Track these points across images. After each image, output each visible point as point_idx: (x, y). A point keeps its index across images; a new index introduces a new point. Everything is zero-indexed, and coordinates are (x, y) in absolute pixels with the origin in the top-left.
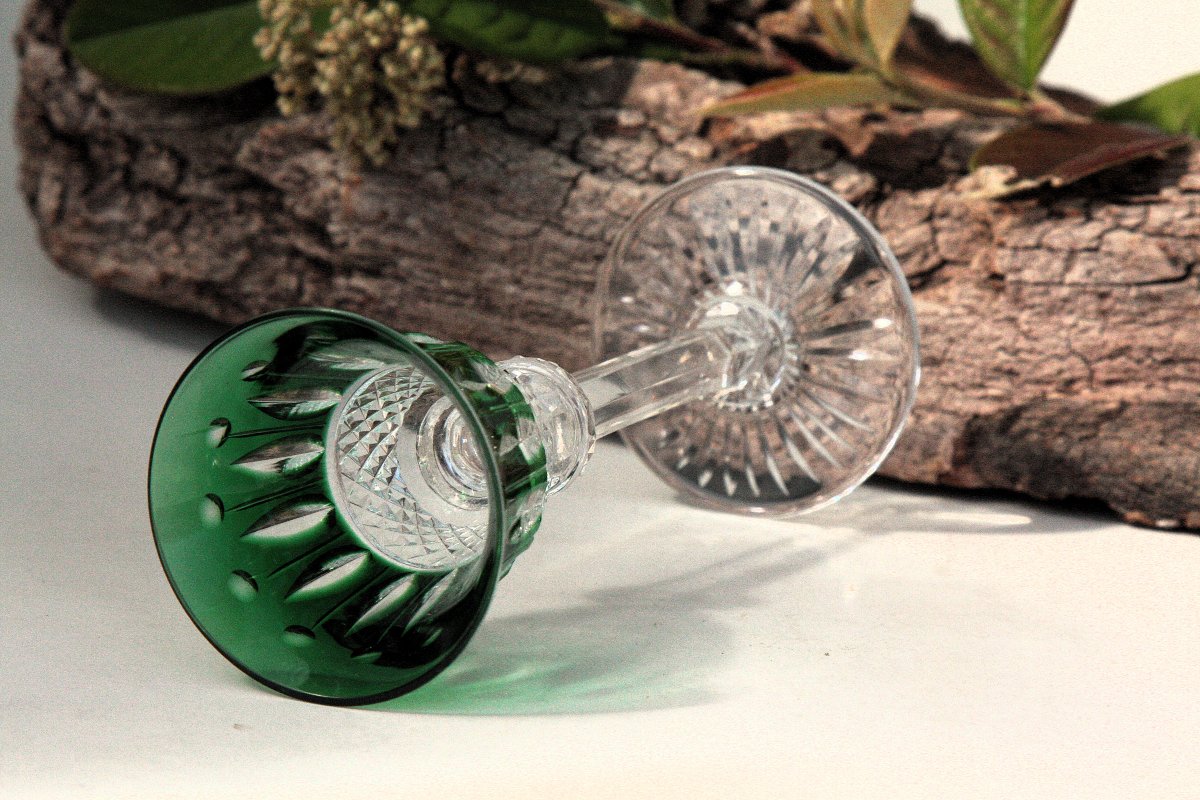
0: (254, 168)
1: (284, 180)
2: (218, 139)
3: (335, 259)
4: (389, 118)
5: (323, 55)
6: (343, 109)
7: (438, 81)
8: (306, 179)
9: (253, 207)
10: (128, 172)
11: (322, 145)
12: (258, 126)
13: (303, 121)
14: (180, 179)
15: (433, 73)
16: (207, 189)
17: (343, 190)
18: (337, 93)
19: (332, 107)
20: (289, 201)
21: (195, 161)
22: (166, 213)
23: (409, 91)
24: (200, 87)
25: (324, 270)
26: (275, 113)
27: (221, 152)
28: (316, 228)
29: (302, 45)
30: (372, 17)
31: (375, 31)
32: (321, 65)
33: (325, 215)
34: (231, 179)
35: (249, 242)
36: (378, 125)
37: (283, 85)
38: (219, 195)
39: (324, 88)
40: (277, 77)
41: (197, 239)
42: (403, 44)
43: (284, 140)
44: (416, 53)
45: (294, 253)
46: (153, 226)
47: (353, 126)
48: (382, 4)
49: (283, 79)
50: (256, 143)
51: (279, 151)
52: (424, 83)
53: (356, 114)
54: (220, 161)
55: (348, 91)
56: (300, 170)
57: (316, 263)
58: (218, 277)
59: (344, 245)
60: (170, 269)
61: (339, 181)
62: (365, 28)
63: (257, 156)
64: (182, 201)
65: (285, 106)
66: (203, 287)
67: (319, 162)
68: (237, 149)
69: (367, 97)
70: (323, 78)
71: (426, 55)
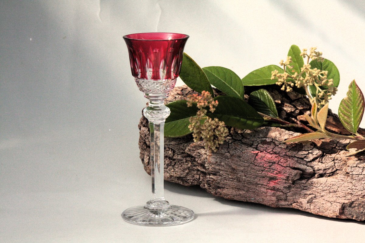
0: (189, 153)
1: (195, 155)
2: (181, 147)
3: (206, 172)
4: (217, 142)
5: (203, 130)
6: (207, 140)
7: (227, 134)
8: (200, 155)
9: (189, 161)
11: (203, 148)
12: (190, 144)
13: (199, 142)
14: (174, 155)
15: (226, 133)
16: (179, 157)
17: (208, 157)
18: (206, 137)
19: (205, 140)
20: (196, 160)
21: (177, 151)
22: (171, 162)
23: (221, 136)
24: (177, 136)
25: (204, 174)
26: (193, 141)
27: (182, 149)
28: (202, 165)
29: (198, 128)
30: (213, 122)
31: (214, 125)
32: (202, 132)
33: (204, 163)
34: (184, 155)
35: (188, 168)
36: (215, 144)
37: (194, 136)
38: (182, 159)
39: (203, 137)
40: (193, 134)
41: (177, 168)
42: (219, 127)
43: (195, 147)
44: (222, 129)
45: (198, 170)
46: (168, 165)
47: (209, 144)
48: (215, 119)
49: (195, 135)
50: (189, 148)
51: (194, 149)
52: (224, 135)
53: (210, 141)
54: (182, 151)
55: (208, 137)
56: (199, 153)
57: (202, 172)
58: (182, 176)
59: (208, 169)
60: (172, 175)
61: (207, 155)
62: (211, 124)
63: (190, 150)
64: (174, 160)
65: (195, 141)
66: (179, 178)
67: (202, 151)
68: (185, 149)
69: (212, 138)
70: (203, 135)
71: (224, 129)
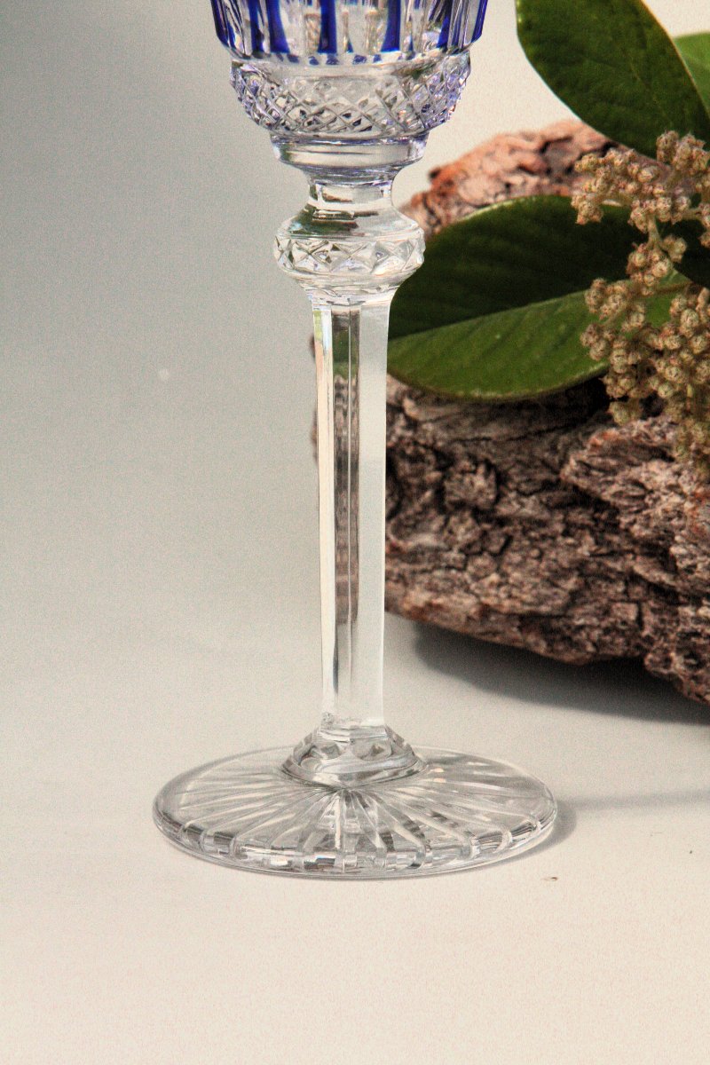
0: (583, 483)
1: (618, 495)
2: (541, 451)
3: (679, 585)
5: (661, 353)
6: (686, 412)
8: (643, 494)
9: (583, 527)
10: (440, 492)
11: (663, 454)
12: (587, 435)
13: (640, 426)
14: (499, 497)
16: (530, 508)
17: (688, 506)
18: (680, 396)
19: (672, 413)
20: (624, 520)
22: (484, 534)
24: (517, 392)
25: (668, 597)
26: (608, 420)
27: (545, 464)
28: (657, 550)
29: (637, 342)
32: (660, 365)
33: (669, 536)
34: (557, 495)
35: (580, 567)
37: (615, 390)
38: (545, 515)
39: (663, 392)
40: (608, 381)
41: (519, 566)
43: (616, 450)
45: (632, 578)
46: (469, 551)
47: (698, 432)
49: (616, 382)
50: (584, 455)
51: (613, 462)
53: (701, 419)
54: (543, 475)
55: (690, 391)
56: (637, 483)
57: (657, 589)
58: (544, 609)
59: (691, 569)
60: (491, 601)
61: (682, 495)
63: (587, 468)
64: (502, 522)
65: (618, 415)
66: (527, 621)
67: (658, 474)
68: (564, 461)
70: (663, 381)
